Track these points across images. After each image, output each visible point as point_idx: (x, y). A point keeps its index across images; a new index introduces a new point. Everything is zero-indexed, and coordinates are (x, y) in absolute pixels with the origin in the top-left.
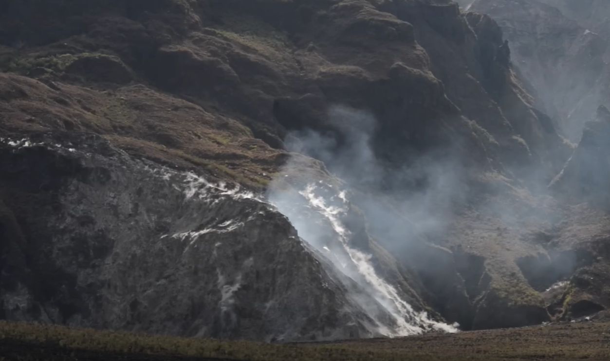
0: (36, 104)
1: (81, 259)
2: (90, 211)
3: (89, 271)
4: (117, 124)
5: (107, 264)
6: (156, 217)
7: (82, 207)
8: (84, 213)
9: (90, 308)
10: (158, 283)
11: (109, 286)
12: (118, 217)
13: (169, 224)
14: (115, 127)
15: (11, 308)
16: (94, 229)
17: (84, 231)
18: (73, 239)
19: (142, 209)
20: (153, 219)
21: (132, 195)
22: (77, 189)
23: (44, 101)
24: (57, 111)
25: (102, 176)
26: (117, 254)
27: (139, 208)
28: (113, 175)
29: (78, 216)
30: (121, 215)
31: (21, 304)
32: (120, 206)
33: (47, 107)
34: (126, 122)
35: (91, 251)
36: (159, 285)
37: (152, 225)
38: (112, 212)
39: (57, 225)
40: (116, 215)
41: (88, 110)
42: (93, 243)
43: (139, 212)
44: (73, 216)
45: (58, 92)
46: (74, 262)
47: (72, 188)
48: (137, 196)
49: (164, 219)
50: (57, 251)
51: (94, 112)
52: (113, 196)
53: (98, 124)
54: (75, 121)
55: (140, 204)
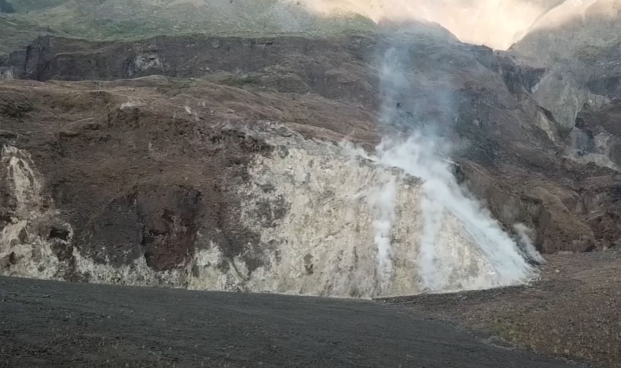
0: (242, 104)
1: (264, 220)
2: (272, 180)
3: (271, 229)
4: (298, 118)
5: (286, 223)
6: (324, 183)
7: (265, 176)
8: (268, 182)
9: (271, 261)
10: (327, 239)
11: (287, 241)
12: (294, 184)
13: (335, 189)
14: (296, 120)
15: (203, 264)
16: (274, 194)
17: (267, 196)
18: (257, 204)
19: (313, 177)
20: (322, 185)
21: (305, 167)
22: (262, 163)
23: (248, 102)
24: (255, 108)
25: (282, 152)
26: (293, 215)
27: (311, 177)
28: (290, 151)
29: (262, 184)
30: (296, 183)
31: (212, 261)
32: (295, 175)
33: (249, 106)
34: (304, 117)
35: (273, 213)
36: (328, 241)
37: (322, 190)
38: (290, 180)
39: (245, 192)
40: (293, 182)
41: (279, 109)
42: (274, 206)
43: (310, 179)
44: (258, 185)
45: (258, 97)
46: (258, 222)
47: (258, 162)
48: (309, 167)
49: (331, 185)
50: (244, 214)
51: (282, 110)
52: (290, 167)
53: (285, 118)
54: (268, 115)
55: (312, 174)
